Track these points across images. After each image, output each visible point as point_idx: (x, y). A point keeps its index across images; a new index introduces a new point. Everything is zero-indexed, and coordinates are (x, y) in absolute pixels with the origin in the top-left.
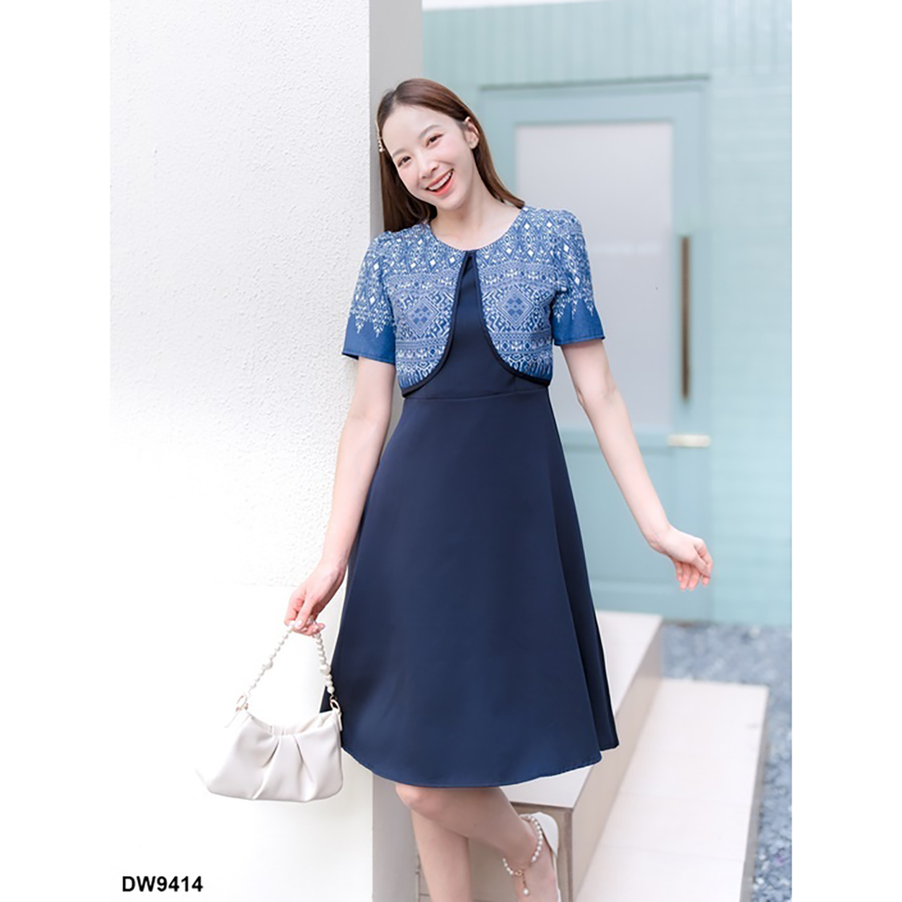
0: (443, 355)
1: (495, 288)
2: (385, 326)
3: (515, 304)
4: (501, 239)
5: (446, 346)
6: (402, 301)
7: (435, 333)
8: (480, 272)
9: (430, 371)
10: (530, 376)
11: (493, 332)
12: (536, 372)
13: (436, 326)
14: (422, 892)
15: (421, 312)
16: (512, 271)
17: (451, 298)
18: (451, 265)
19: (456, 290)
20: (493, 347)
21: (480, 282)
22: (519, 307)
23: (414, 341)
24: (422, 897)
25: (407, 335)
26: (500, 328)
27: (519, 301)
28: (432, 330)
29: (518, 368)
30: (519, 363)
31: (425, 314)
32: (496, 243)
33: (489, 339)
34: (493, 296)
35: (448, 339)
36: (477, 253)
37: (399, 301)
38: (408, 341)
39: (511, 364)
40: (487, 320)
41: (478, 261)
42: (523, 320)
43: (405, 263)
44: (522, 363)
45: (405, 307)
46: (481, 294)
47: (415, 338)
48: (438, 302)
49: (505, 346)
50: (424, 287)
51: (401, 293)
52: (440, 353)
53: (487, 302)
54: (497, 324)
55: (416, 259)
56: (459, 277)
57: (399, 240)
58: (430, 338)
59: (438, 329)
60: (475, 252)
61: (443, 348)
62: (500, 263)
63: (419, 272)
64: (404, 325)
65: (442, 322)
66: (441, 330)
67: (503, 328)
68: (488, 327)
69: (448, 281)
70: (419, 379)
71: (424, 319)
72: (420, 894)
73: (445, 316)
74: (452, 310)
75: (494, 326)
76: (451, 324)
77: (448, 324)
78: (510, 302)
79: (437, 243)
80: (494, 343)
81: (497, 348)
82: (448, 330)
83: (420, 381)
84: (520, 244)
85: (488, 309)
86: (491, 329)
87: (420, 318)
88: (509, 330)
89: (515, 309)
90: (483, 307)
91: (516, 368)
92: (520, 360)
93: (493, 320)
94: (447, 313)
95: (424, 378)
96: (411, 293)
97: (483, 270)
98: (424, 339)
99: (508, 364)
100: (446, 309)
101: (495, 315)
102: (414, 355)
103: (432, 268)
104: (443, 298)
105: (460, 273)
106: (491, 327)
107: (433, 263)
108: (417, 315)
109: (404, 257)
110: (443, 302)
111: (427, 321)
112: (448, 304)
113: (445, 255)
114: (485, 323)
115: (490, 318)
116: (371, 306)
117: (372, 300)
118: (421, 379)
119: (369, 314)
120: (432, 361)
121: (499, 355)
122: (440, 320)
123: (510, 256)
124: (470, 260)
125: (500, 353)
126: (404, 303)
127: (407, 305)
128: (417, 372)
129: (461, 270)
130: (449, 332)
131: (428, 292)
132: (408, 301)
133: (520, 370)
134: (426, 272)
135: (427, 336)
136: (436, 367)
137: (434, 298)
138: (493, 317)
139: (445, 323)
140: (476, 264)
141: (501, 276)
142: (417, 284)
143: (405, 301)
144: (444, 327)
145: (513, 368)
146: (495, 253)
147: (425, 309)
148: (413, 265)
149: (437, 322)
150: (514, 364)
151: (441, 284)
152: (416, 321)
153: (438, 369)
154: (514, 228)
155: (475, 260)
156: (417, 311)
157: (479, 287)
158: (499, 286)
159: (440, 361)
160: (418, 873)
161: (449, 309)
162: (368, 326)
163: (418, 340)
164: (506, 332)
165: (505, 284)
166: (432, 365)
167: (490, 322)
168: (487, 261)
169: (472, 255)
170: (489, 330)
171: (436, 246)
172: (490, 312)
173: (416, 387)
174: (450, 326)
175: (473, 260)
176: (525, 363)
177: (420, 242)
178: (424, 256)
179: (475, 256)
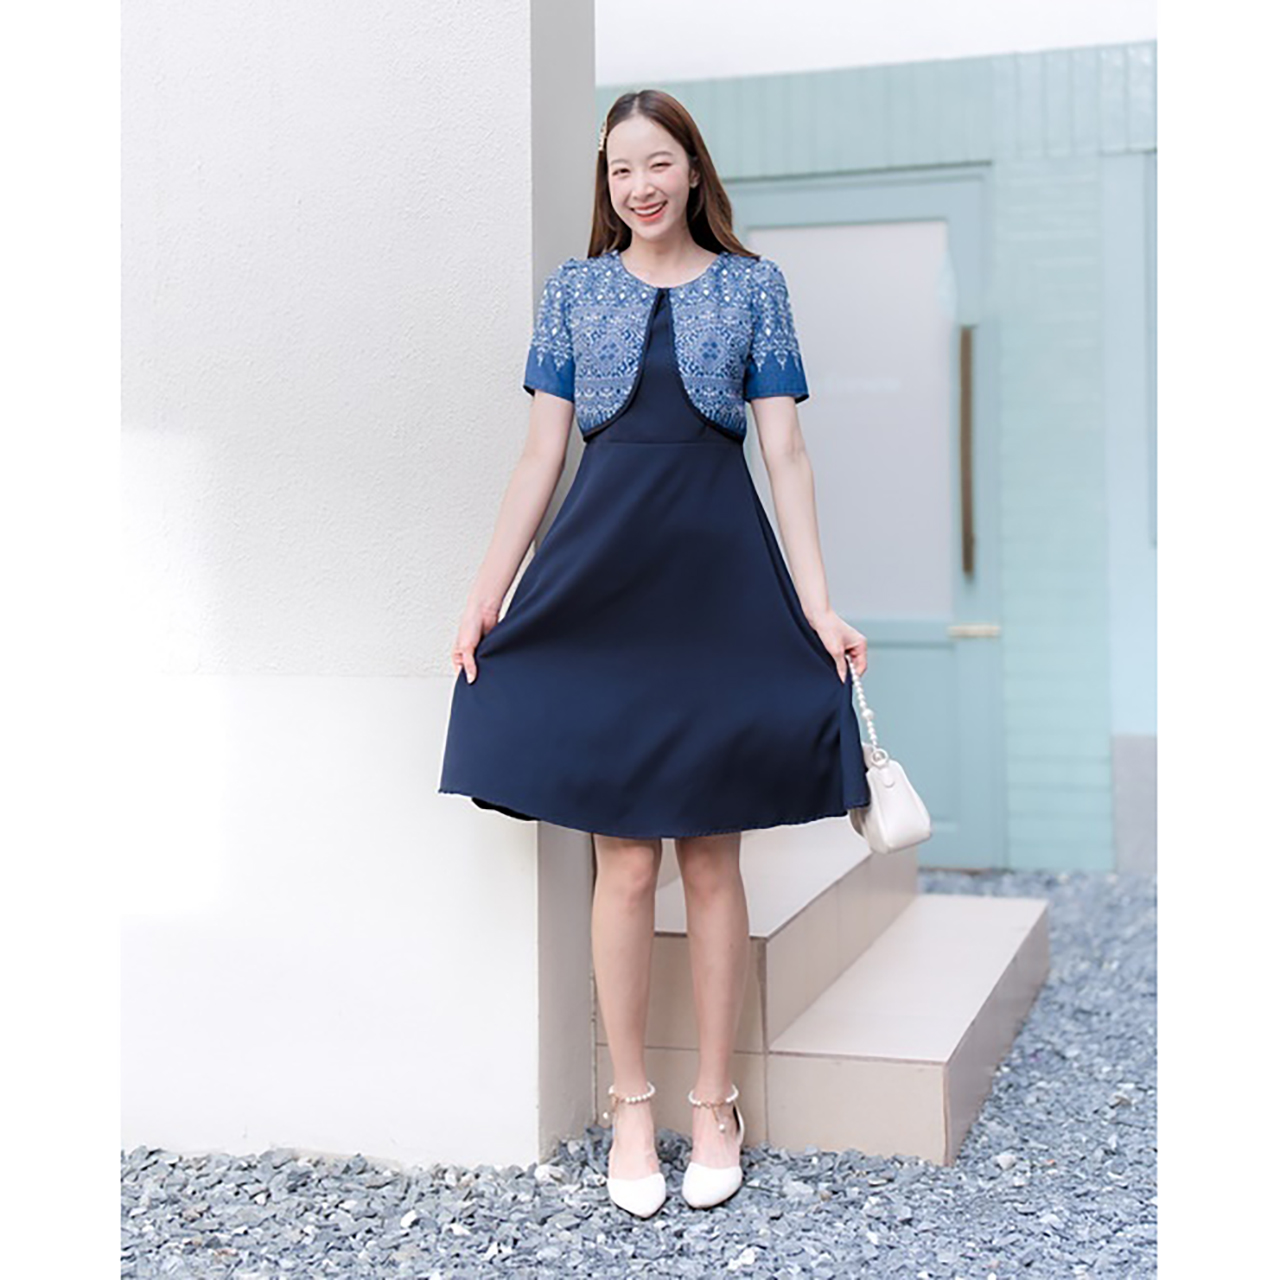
0: (629, 396)
1: (689, 330)
2: (567, 360)
3: (710, 347)
4: (697, 280)
5: (633, 387)
6: (588, 335)
7: (623, 372)
8: (674, 312)
9: (614, 412)
10: (721, 427)
11: (684, 376)
12: (730, 422)
13: (624, 364)
14: (599, 1041)
15: (608, 349)
16: (708, 312)
17: (641, 336)
18: (643, 300)
19: (647, 328)
20: (685, 392)
21: (673, 322)
22: (715, 351)
23: (598, 379)
24: (599, 1048)
25: (589, 373)
26: (693, 371)
27: (714, 345)
28: (619, 369)
29: (710, 416)
30: (711, 411)
31: (612, 351)
32: (693, 283)
33: (680, 383)
34: (687, 338)
35: (636, 379)
36: (671, 292)
37: (585, 335)
38: (589, 379)
39: (702, 411)
40: (680, 362)
41: (672, 300)
42: (719, 365)
43: (592, 295)
44: (714, 412)
45: (592, 342)
46: (674, 335)
47: (599, 376)
48: (627, 338)
49: (697, 391)
50: (612, 321)
51: (587, 326)
52: (626, 393)
53: (680, 344)
54: (690, 368)
55: (603, 291)
56: (650, 316)
57: (585, 270)
58: (616, 377)
59: (626, 368)
60: (668, 290)
61: (630, 388)
62: (695, 304)
63: (608, 305)
64: (588, 361)
65: (630, 361)
66: (629, 369)
67: (696, 372)
68: (681, 369)
69: (637, 316)
70: (601, 419)
71: (612, 357)
72: (597, 1044)
73: (634, 354)
74: (642, 348)
75: (687, 369)
76: (639, 364)
77: (636, 363)
78: (705, 345)
79: (627, 276)
80: (686, 387)
81: (689, 392)
82: (636, 369)
83: (603, 423)
84: (718, 288)
85: (682, 351)
86: (683, 372)
87: (607, 355)
88: (702, 374)
89: (710, 354)
90: (675, 349)
91: (707, 415)
92: (712, 408)
93: (685, 363)
94: (635, 351)
95: (608, 420)
96: (599, 326)
97: (677, 310)
98: (610, 377)
99: (699, 411)
100: (635, 347)
101: (688, 358)
102: (597, 393)
103: (621, 302)
104: (632, 335)
105: (652, 310)
106: (684, 369)
107: (622, 296)
108: (603, 352)
109: (590, 289)
110: (633, 340)
111: (614, 359)
112: (638, 342)
113: (636, 289)
114: (677, 366)
115: (683, 361)
116: (553, 338)
117: (554, 331)
118: (604, 419)
119: (550, 346)
120: (617, 401)
121: (691, 401)
122: (629, 358)
123: (707, 297)
124: (662, 297)
125: (691, 397)
126: (591, 338)
127: (594, 339)
128: (600, 413)
129: (653, 307)
130: (637, 372)
131: (616, 327)
132: (595, 336)
133: (713, 418)
134: (615, 305)
135: (614, 375)
136: (621, 408)
137: (623, 334)
138: (686, 360)
139: (633, 362)
140: (670, 303)
141: (697, 318)
142: (604, 318)
143: (592, 336)
144: (633, 366)
145: (704, 416)
146: (691, 292)
147: (613, 346)
148: (600, 297)
149: (625, 360)
150: (706, 411)
151: (631, 319)
152: (603, 358)
153: (622, 412)
154: (712, 270)
155: (668, 299)
156: (605, 348)
157: (672, 328)
158: (694, 328)
159: (626, 401)
160: (594, 1020)
161: (639, 347)
162: (550, 357)
163: (603, 378)
164: (699, 376)
165: (700, 325)
166: (617, 406)
167: (683, 365)
168: (682, 300)
169: (665, 292)
170: (680, 373)
171: (626, 279)
172: (683, 355)
173: (598, 429)
174: (639, 365)
175: (666, 297)
176: (718, 412)
177: (609, 273)
178: (613, 289)
179: (669, 295)
